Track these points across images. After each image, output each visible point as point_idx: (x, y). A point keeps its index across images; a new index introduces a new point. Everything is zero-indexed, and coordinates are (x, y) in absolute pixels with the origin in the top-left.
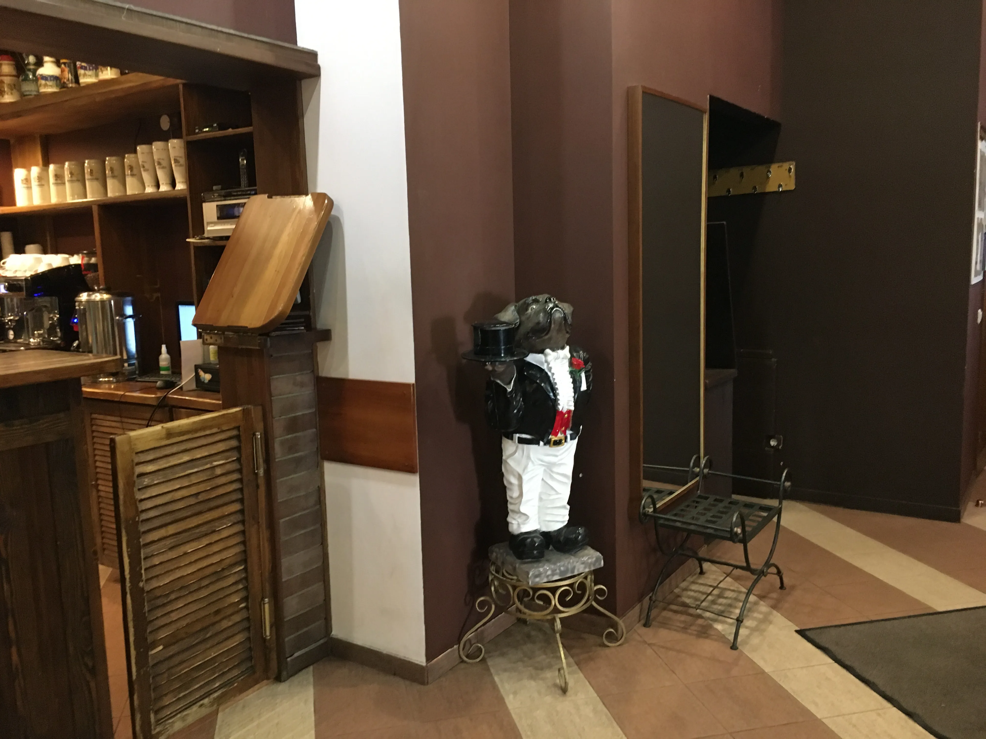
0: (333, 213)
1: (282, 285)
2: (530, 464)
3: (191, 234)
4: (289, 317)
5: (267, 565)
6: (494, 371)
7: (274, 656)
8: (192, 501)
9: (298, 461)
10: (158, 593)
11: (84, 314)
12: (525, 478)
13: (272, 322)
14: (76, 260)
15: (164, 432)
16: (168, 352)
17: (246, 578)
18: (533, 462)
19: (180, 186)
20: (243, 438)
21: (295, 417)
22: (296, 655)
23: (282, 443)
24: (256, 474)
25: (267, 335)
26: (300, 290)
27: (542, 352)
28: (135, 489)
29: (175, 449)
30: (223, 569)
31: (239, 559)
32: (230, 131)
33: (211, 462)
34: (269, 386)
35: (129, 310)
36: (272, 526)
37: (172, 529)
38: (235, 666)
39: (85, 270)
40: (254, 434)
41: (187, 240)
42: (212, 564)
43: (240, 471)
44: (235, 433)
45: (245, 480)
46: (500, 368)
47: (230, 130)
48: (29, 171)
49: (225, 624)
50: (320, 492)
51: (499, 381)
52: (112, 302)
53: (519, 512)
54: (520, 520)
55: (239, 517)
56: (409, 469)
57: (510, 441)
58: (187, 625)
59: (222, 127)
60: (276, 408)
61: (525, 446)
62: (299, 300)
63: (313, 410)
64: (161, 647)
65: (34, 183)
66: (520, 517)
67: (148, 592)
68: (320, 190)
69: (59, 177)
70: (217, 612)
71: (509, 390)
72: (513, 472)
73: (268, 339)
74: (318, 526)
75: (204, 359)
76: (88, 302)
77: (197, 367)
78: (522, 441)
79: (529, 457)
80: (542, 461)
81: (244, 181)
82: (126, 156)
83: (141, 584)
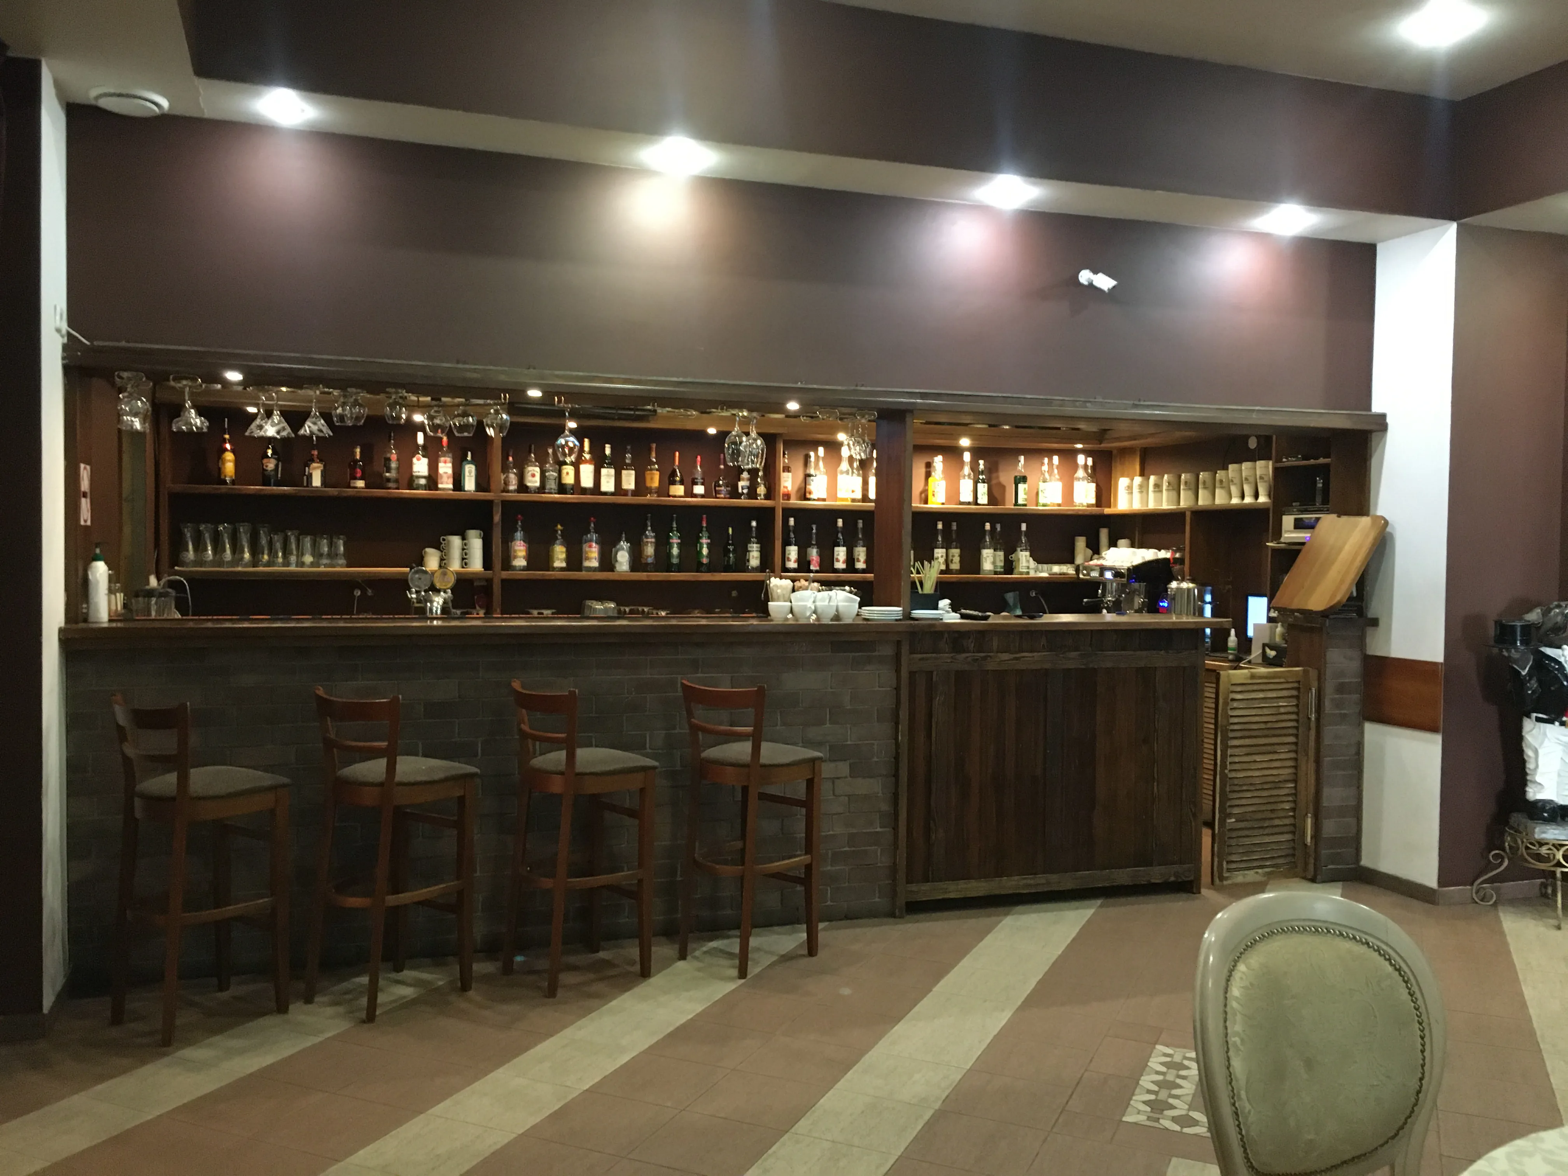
0: (1388, 529)
1: (1342, 581)
2: (1546, 740)
3: (1270, 539)
4: (1344, 606)
5: (1312, 790)
6: (1509, 657)
7: (1312, 861)
8: (1263, 726)
9: (1344, 717)
10: (1236, 782)
11: (1174, 599)
12: (1541, 752)
13: (1332, 607)
14: (1164, 554)
15: (1249, 675)
16: (1236, 636)
17: (1295, 795)
18: (1549, 739)
19: (1263, 499)
20: (1302, 690)
21: (1342, 682)
22: (1330, 867)
23: (1332, 700)
24: (1309, 719)
25: (1327, 617)
26: (1356, 584)
27: (1559, 647)
28: (1229, 708)
29: (1255, 687)
30: (1280, 782)
31: (1291, 779)
32: (1312, 462)
33: (1278, 702)
34: (1325, 655)
35: (1208, 598)
36: (1318, 761)
37: (1247, 742)
38: (1282, 856)
39: (1173, 563)
40: (1310, 689)
41: (1267, 544)
42: (1272, 775)
43: (1297, 714)
44: (1296, 685)
45: (1301, 721)
46: (1515, 654)
47: (1312, 460)
48: (1132, 480)
49: (1277, 822)
50: (1359, 747)
51: (1516, 667)
52: (1196, 591)
53: (1535, 782)
54: (1535, 789)
55: (1293, 747)
56: (1433, 729)
57: (1528, 720)
58: (1252, 812)
59: (1305, 458)
60: (1329, 673)
61: (1542, 725)
62: (1355, 594)
63: (1360, 680)
64: (1233, 820)
65: (1136, 489)
66: (1536, 787)
67: (1230, 778)
68: (1379, 513)
69: (1158, 486)
70: (1272, 811)
71: (1524, 673)
72: (1530, 746)
73: (1327, 621)
74: (1356, 772)
75: (1270, 640)
76: (1178, 589)
77: (1264, 645)
78: (1538, 720)
79: (1545, 734)
80: (1558, 739)
81: (1319, 499)
82: (1218, 472)
83: (1226, 771)
